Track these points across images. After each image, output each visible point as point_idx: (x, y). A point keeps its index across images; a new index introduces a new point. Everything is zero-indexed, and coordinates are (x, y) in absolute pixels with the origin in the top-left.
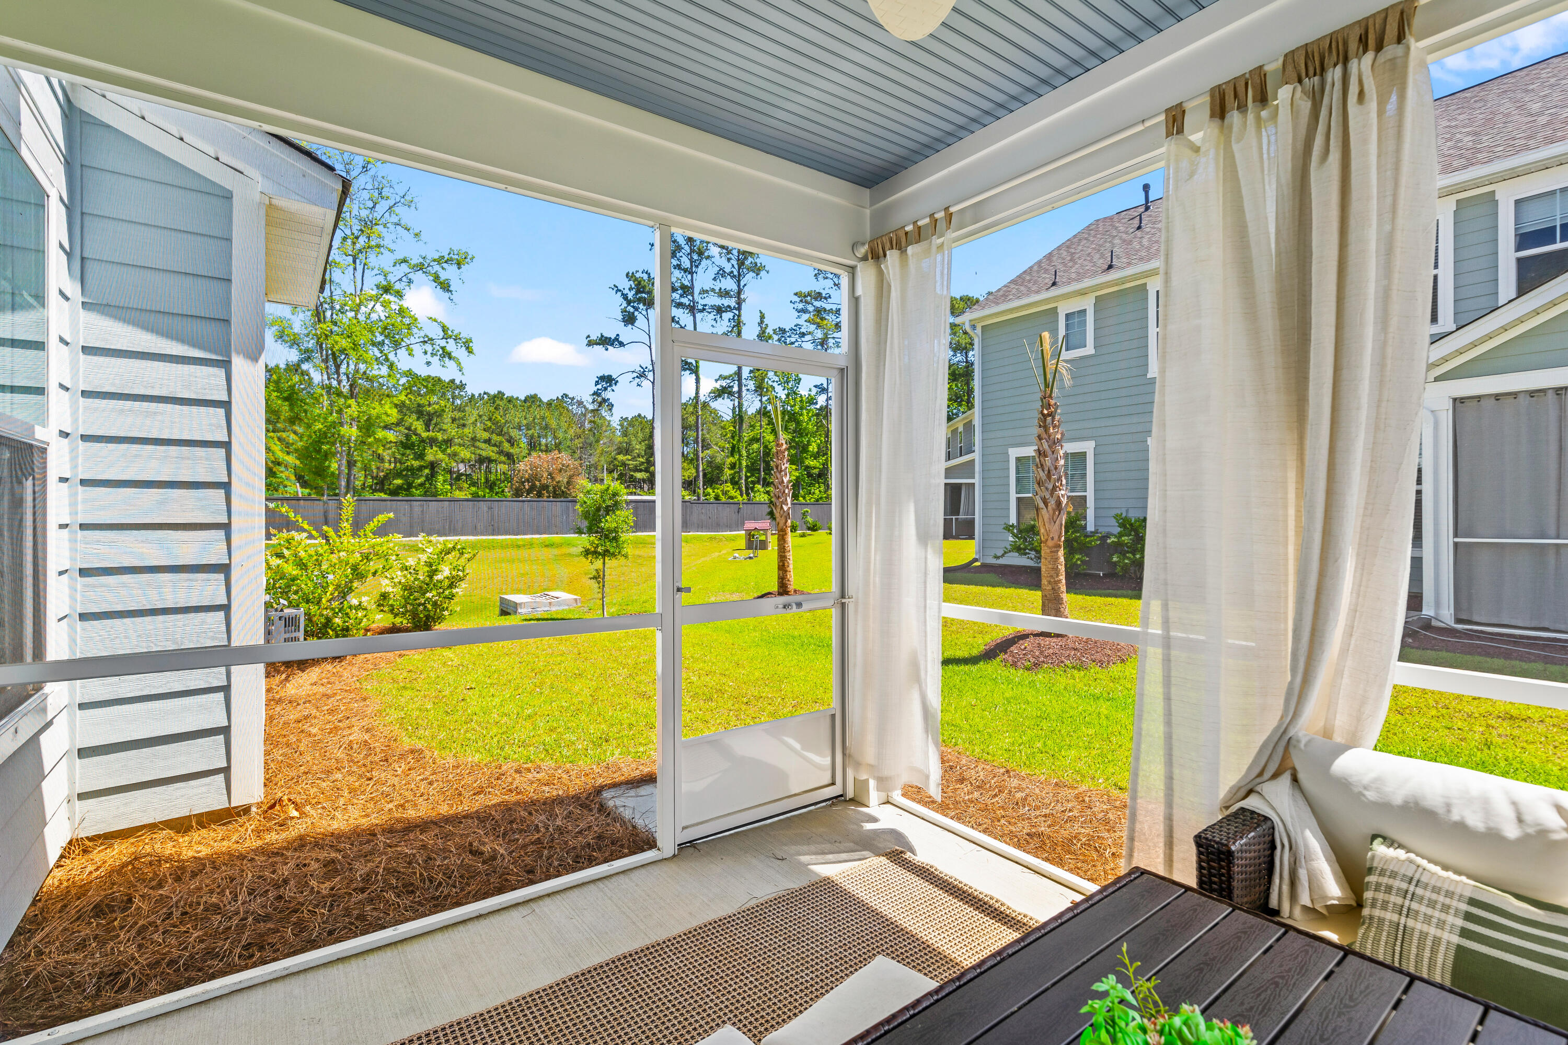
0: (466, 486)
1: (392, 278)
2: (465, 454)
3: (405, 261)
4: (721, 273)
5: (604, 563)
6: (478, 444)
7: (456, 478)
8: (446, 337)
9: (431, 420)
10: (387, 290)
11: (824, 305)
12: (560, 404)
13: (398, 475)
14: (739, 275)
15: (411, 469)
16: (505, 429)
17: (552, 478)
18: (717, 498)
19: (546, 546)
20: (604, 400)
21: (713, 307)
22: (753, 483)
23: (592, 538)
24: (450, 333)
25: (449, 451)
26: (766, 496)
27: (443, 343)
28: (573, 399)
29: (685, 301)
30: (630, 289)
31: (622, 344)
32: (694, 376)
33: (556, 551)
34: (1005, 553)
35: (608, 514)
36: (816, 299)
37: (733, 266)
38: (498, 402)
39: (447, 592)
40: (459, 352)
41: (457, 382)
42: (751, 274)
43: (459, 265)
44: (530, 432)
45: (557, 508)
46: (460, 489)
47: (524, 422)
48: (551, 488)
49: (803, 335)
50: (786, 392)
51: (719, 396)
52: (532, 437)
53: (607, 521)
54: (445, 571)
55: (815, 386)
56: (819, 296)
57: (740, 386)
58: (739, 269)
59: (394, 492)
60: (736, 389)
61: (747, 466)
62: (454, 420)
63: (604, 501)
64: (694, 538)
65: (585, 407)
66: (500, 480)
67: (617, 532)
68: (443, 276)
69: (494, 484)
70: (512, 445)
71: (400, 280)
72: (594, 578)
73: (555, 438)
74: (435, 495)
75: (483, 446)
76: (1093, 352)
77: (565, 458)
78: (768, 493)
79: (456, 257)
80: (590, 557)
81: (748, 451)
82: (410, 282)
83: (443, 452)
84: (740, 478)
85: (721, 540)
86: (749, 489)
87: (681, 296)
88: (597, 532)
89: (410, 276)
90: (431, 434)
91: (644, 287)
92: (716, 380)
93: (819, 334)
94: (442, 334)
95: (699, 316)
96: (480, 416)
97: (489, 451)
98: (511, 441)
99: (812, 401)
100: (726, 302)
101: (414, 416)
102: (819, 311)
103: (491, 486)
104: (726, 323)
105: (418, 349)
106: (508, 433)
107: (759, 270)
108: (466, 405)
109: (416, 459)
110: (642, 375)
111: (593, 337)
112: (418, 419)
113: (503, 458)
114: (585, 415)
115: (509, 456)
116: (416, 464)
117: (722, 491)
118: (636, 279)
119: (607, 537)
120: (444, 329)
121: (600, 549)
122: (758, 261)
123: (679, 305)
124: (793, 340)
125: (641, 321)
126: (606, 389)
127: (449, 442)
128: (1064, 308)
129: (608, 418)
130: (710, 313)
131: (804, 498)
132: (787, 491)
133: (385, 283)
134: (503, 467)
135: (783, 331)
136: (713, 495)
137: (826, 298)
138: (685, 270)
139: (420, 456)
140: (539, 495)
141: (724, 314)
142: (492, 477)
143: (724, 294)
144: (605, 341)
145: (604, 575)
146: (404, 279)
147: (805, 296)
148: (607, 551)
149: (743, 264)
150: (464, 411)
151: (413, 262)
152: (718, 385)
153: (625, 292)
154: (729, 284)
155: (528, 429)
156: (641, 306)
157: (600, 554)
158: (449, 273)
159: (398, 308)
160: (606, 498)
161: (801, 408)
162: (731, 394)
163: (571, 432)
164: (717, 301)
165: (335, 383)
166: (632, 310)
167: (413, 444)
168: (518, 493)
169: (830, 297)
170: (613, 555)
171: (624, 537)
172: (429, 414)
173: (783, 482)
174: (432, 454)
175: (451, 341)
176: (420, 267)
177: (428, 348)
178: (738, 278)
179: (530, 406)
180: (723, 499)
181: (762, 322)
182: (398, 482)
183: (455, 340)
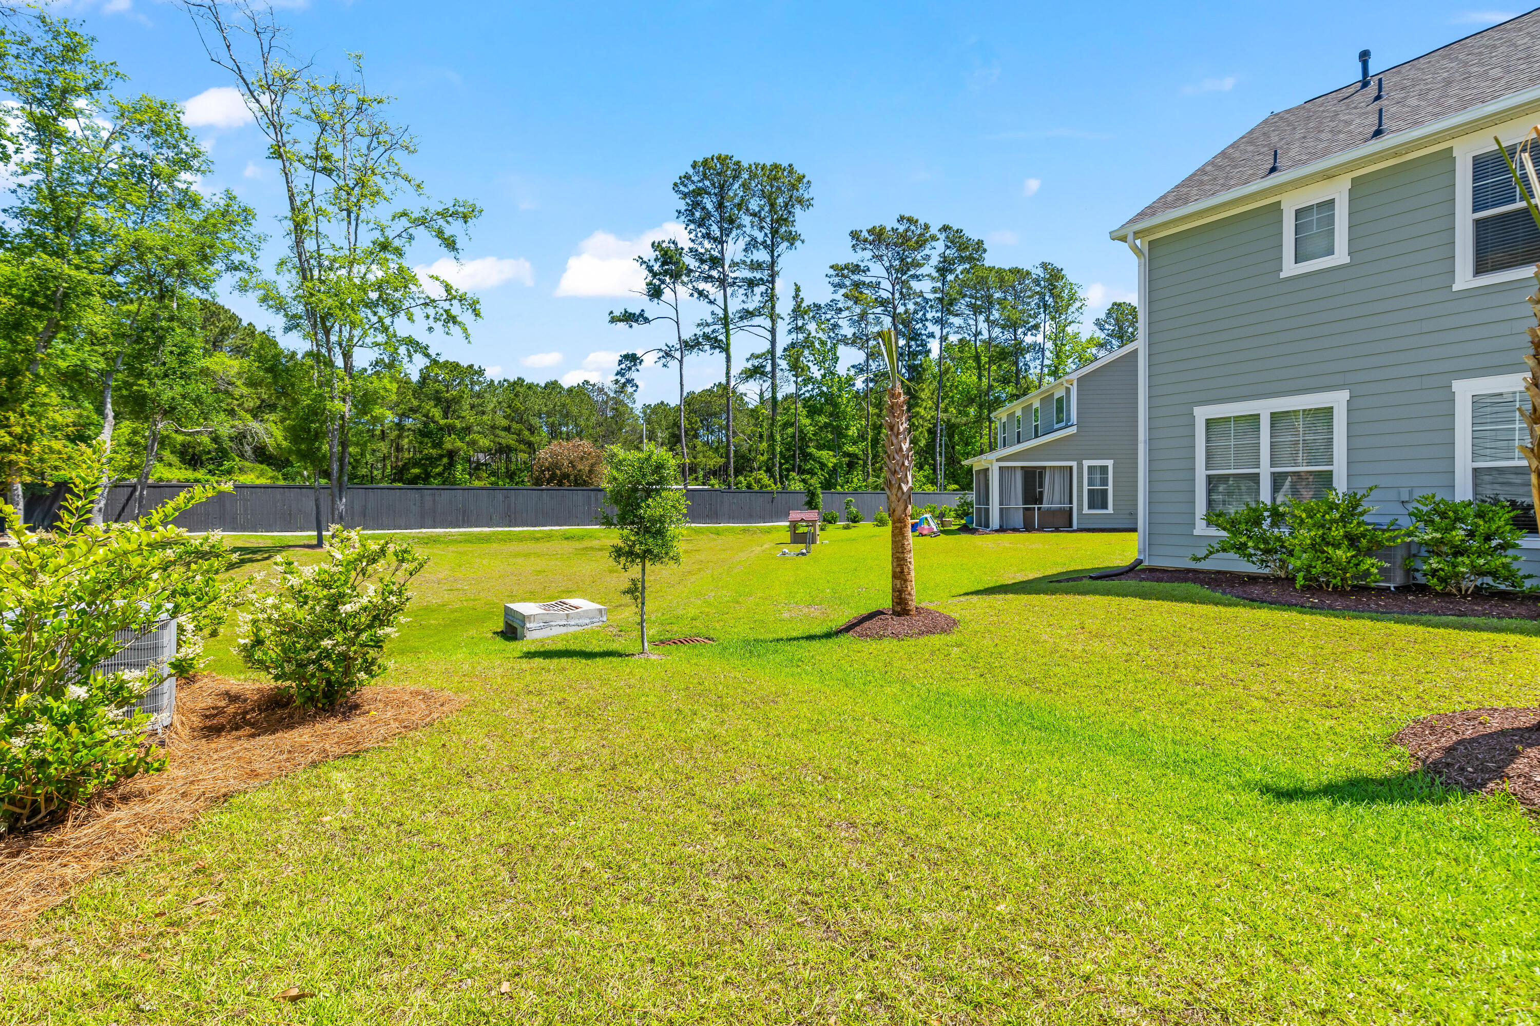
0: (485, 475)
1: (390, 234)
2: (484, 442)
3: (404, 214)
4: (753, 244)
5: (643, 570)
6: (497, 432)
7: (476, 469)
8: (450, 299)
9: (449, 407)
10: (384, 247)
11: (862, 279)
12: (581, 392)
13: (416, 464)
14: (773, 244)
15: (429, 458)
16: (525, 417)
17: (574, 467)
18: (749, 486)
19: (567, 539)
20: (629, 381)
21: (744, 280)
22: (788, 470)
23: (626, 532)
24: (454, 292)
25: (467, 439)
26: (802, 485)
27: (446, 305)
28: (594, 385)
29: (715, 273)
30: (656, 260)
31: (647, 320)
32: (724, 355)
33: (577, 545)
34: (1211, 553)
35: (648, 496)
36: (853, 272)
37: (766, 235)
38: (518, 389)
39: (364, 636)
40: (466, 317)
41: (476, 367)
42: (785, 244)
43: (465, 218)
44: (551, 420)
45: (578, 497)
46: (479, 478)
47: (545, 409)
48: (572, 477)
49: (840, 310)
50: (822, 372)
51: (751, 376)
52: (553, 425)
53: (648, 506)
54: (370, 592)
55: (853, 367)
56: (856, 269)
57: (774, 365)
58: (773, 237)
59: (414, 480)
60: (769, 368)
61: (781, 452)
62: (472, 407)
63: (644, 476)
64: (726, 530)
65: (606, 394)
66: (520, 469)
67: (662, 523)
68: (448, 232)
69: (514, 473)
70: (532, 433)
71: (399, 236)
72: (629, 591)
73: (577, 425)
74: (453, 484)
75: (503, 434)
76: (1347, 260)
77: (586, 445)
78: (804, 481)
79: (463, 209)
80: (623, 560)
81: (782, 436)
82: (411, 238)
83: (462, 440)
84: (774, 465)
85: (755, 533)
86: (784, 477)
87: (710, 268)
88: (632, 523)
89: (410, 231)
90: (449, 421)
91: (671, 258)
92: (748, 360)
93: (858, 310)
94: (444, 294)
95: (729, 290)
96: (500, 403)
97: (508, 439)
98: (532, 430)
99: (850, 381)
100: (758, 275)
101: (432, 403)
102: (857, 285)
103: (511, 475)
104: (758, 298)
105: (418, 313)
106: (528, 420)
107: (794, 239)
108: (485, 392)
109: (434, 447)
110: (668, 354)
111: (617, 313)
112: (436, 406)
113: (522, 447)
114: (606, 403)
115: (530, 444)
116: (434, 452)
117: (755, 479)
118: (662, 249)
119: (647, 530)
120: (448, 288)
121: (637, 548)
122: (793, 229)
123: (708, 278)
124: (828, 316)
125: (667, 294)
126: (630, 368)
127: (468, 429)
128: (1290, 204)
129: (630, 405)
130: (740, 287)
131: (842, 487)
132: (906, 463)
133: (382, 239)
134: (523, 456)
135: (818, 307)
136: (745, 483)
137: (864, 271)
138: (715, 240)
139: (438, 445)
140: (560, 483)
141: (756, 289)
142: (513, 467)
143: (756, 266)
144: (629, 318)
145: (644, 588)
146: (404, 235)
147: (843, 269)
148: (648, 551)
149: (777, 232)
150: (483, 397)
151: (413, 216)
152: (749, 365)
153: (651, 263)
154: (762, 255)
155: (549, 417)
156: (667, 279)
157: (637, 555)
158: (454, 228)
159: (397, 266)
160: (648, 470)
161: (840, 390)
162: (763, 374)
163: (593, 419)
164: (747, 274)
165: (324, 351)
166: (657, 283)
167: (431, 432)
168: (538, 482)
169: (868, 270)
170: (657, 558)
171: (672, 529)
172: (447, 401)
173: (901, 449)
174: (450, 442)
175: (455, 302)
176: (422, 222)
177: (431, 311)
178: (771, 249)
179: (550, 393)
180: (756, 487)
181: (797, 296)
182: (416, 471)
183: (460, 301)
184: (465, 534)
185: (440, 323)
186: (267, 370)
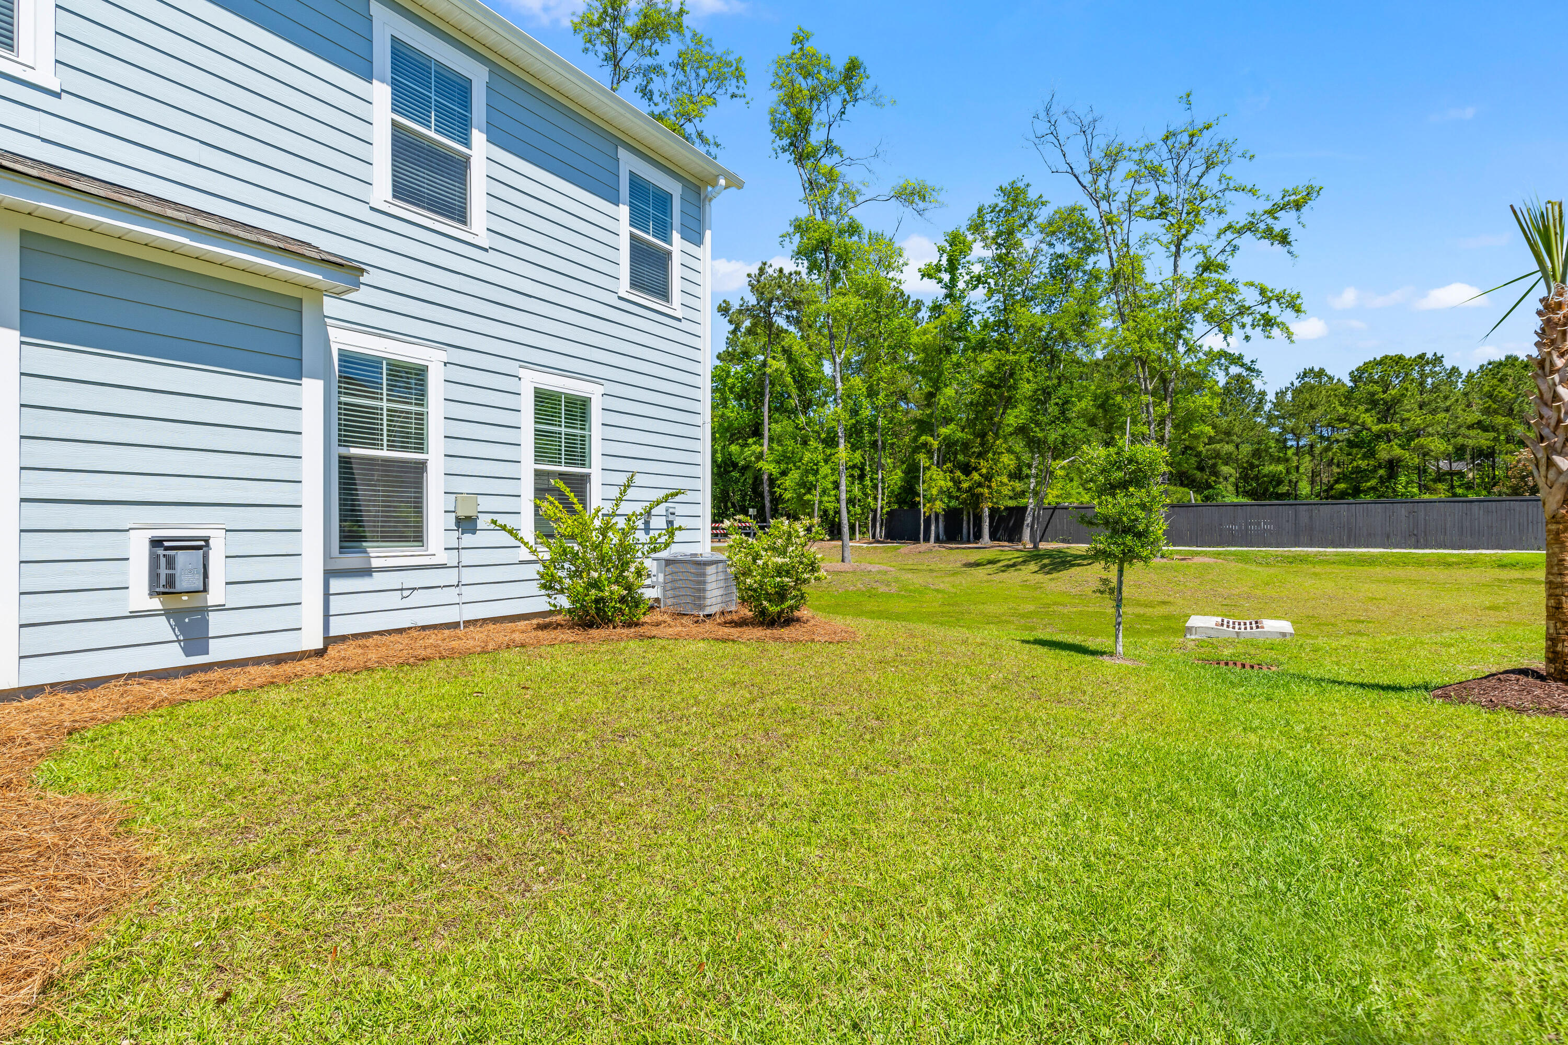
1: (1212, 253)
3: (1230, 227)
7: (1436, 479)
8: (1267, 301)
9: (1387, 410)
13: (1345, 479)
15: (1357, 470)
24: (1270, 294)
25: (1412, 445)
27: (1263, 309)
40: (1287, 316)
41: (1430, 355)
43: (1299, 206)
46: (1433, 492)
59: (1343, 495)
62: (1421, 405)
68: (1279, 227)
71: (1223, 251)
79: (1293, 197)
82: (1235, 248)
83: (1405, 446)
89: (1234, 243)
90: (1387, 426)
94: (1260, 298)
101: (1364, 408)
108: (1444, 383)
109: (1364, 457)
112: (1368, 410)
116: (1363, 464)
120: (1262, 291)
127: (1414, 433)
139: (1371, 454)
146: (1228, 249)
151: (1238, 226)
158: (1286, 220)
167: (1362, 442)
172: (1385, 403)
174: (1384, 451)
175: (1272, 303)
176: (1247, 228)
177: (1247, 319)
182: (1342, 486)
183: (1278, 300)
184: (1343, 554)
185: (1258, 329)
186: (1099, 407)
